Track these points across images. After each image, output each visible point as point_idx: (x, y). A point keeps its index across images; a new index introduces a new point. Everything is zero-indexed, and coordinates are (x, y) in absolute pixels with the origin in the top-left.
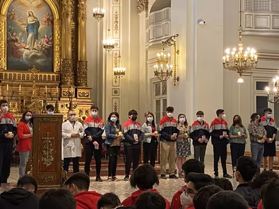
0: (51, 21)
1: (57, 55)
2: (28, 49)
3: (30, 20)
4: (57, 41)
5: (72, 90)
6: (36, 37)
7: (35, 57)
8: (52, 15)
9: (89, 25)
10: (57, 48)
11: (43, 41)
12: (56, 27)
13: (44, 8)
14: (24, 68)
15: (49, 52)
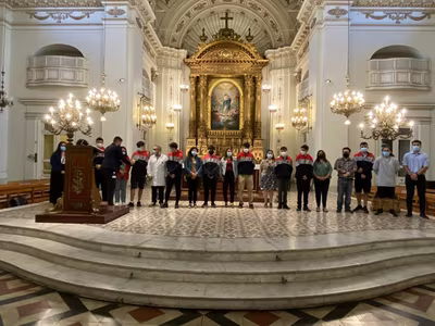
0: (238, 98)
1: (241, 119)
2: (224, 116)
3: (226, 98)
4: (241, 110)
5: (250, 141)
6: (229, 108)
7: (228, 121)
8: (239, 93)
9: (262, 98)
10: (241, 115)
11: (233, 110)
12: (242, 102)
13: (234, 90)
14: (220, 127)
15: (236, 118)
